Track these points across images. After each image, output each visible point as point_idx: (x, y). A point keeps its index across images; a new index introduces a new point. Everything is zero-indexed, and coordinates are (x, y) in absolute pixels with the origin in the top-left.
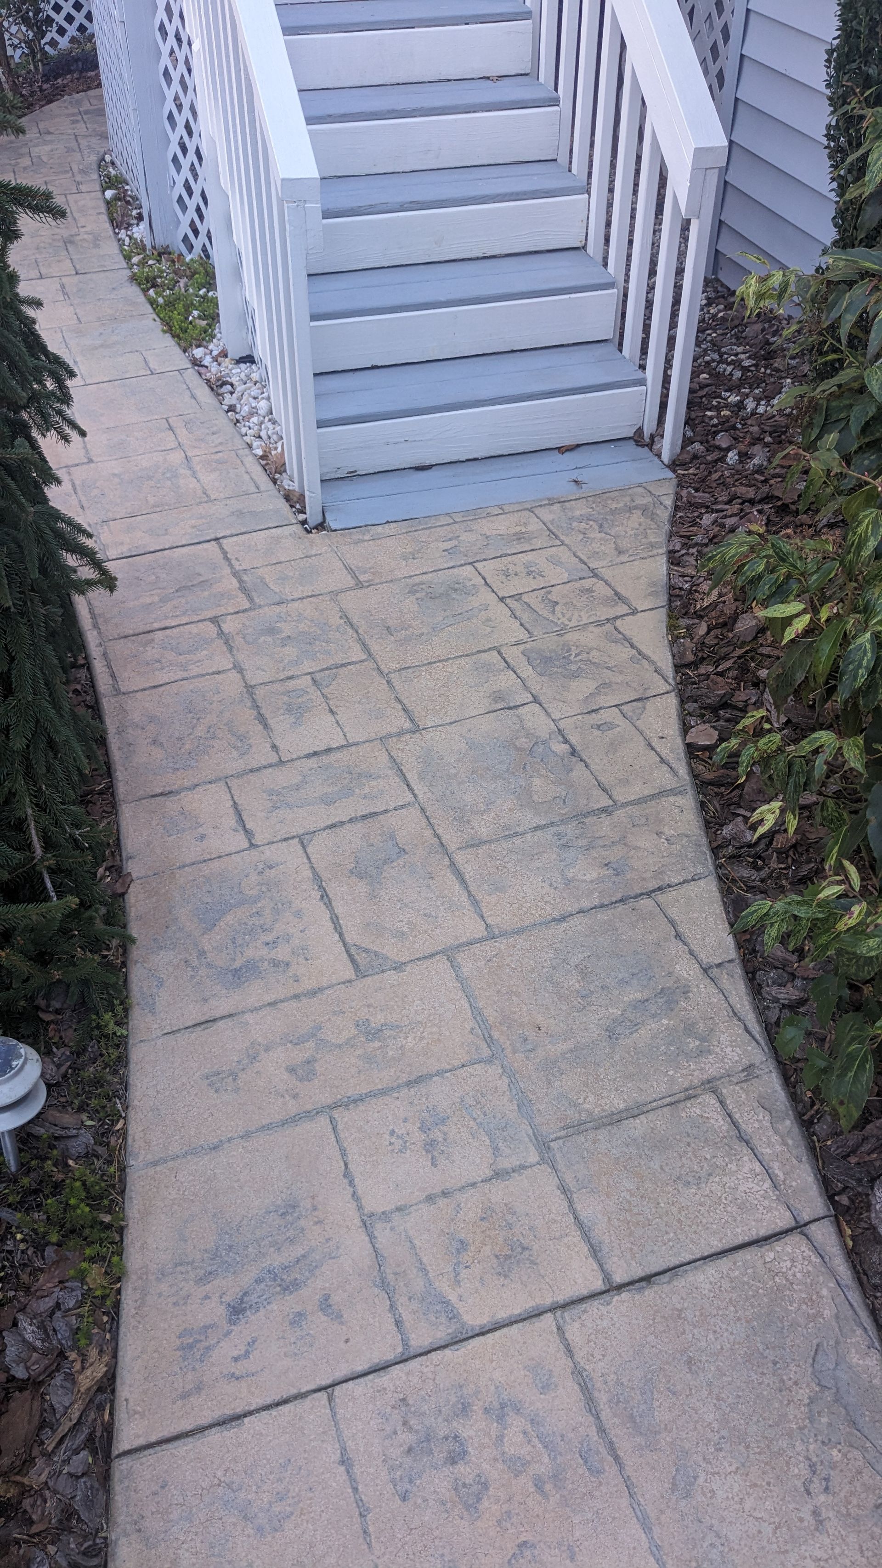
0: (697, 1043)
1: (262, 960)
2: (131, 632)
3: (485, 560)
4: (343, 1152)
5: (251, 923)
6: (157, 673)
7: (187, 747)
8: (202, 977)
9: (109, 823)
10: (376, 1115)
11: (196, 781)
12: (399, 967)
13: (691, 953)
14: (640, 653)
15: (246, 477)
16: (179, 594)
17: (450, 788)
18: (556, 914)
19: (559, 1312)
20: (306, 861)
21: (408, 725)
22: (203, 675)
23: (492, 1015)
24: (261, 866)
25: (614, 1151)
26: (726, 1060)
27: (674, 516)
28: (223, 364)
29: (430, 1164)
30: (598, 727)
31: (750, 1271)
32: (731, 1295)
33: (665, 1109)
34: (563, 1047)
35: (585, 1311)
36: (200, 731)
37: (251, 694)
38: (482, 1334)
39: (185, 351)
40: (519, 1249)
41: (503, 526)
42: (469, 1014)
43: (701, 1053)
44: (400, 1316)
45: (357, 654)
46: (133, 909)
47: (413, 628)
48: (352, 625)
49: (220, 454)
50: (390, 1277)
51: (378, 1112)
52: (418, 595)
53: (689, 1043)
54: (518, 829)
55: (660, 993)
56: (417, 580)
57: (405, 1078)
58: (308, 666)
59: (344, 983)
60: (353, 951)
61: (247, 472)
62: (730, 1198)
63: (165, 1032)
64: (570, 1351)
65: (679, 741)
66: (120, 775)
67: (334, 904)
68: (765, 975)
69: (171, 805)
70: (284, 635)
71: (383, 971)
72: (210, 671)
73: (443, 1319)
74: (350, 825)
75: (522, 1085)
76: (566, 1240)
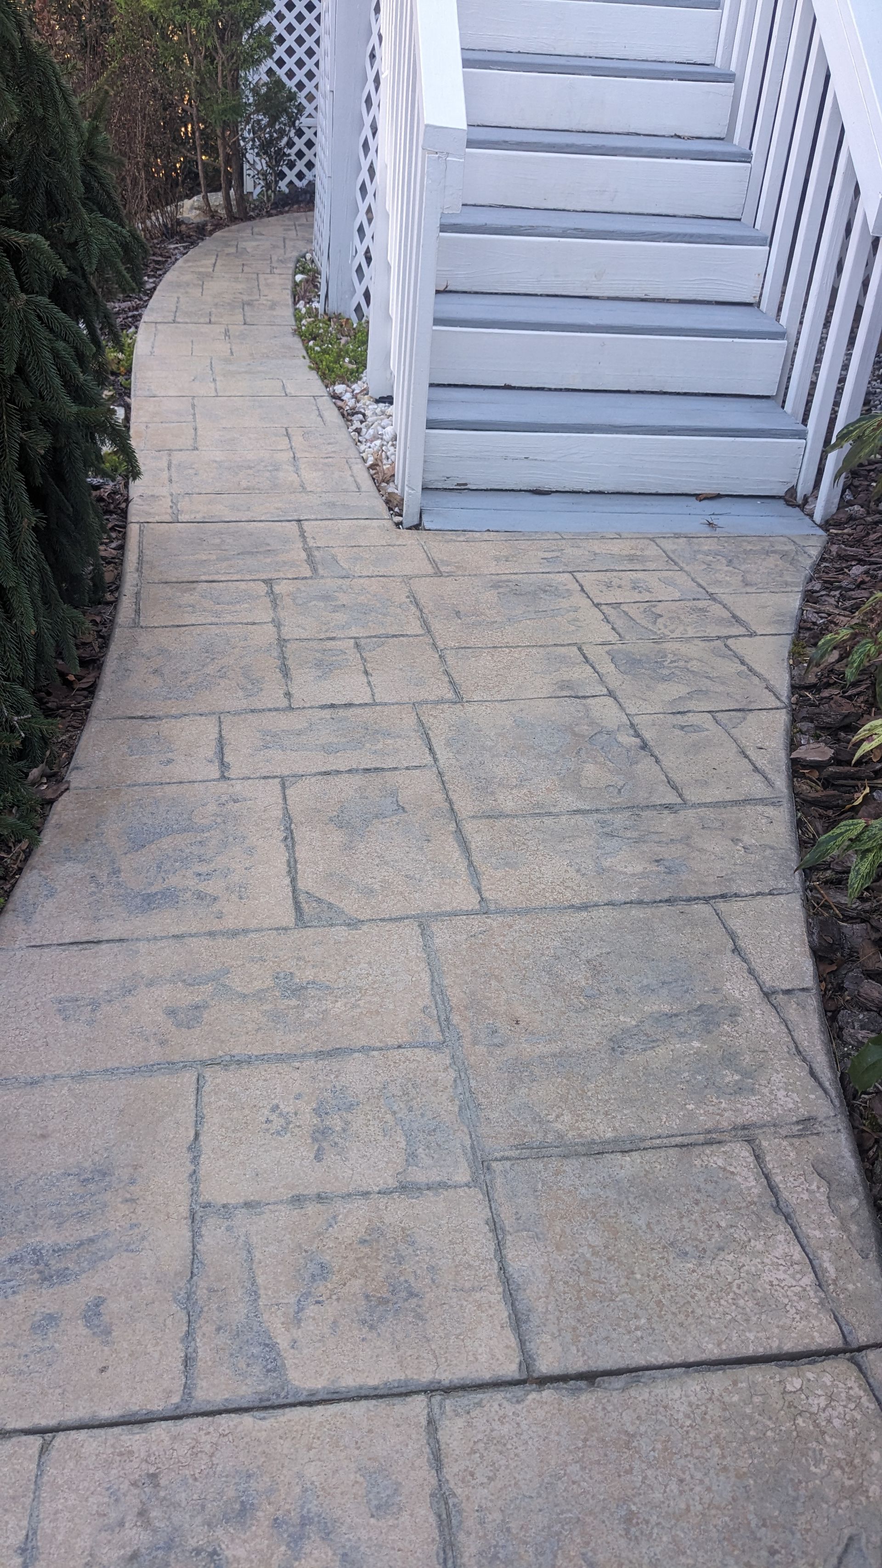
0: (737, 1077)
1: (185, 890)
2: (174, 580)
3: (587, 571)
4: (199, 1119)
5: (188, 851)
6: (186, 615)
7: (189, 680)
8: (104, 895)
9: (71, 737)
10: (260, 1083)
11: (185, 712)
12: (353, 924)
13: (751, 971)
14: (750, 670)
15: (351, 479)
16: (239, 557)
17: (480, 759)
18: (577, 901)
19: (439, 1398)
20: (281, 801)
21: (450, 695)
22: (236, 624)
23: (456, 995)
24: (224, 798)
25: (583, 1190)
26: (775, 1105)
27: (818, 565)
28: (362, 401)
29: (312, 1156)
30: (682, 728)
31: (757, 1400)
32: (719, 1430)
33: (671, 1151)
34: (543, 1049)
35: (479, 1404)
36: (210, 669)
37: (282, 647)
38: (310, 1404)
39: (327, 387)
40: (404, 1294)
41: (616, 547)
42: (427, 990)
43: (739, 1090)
44: (195, 1351)
45: (415, 627)
46: (56, 817)
47: (485, 615)
48: (417, 605)
49: (330, 460)
50: (201, 1293)
51: (265, 1080)
52: (500, 590)
53: (726, 1075)
54: (552, 809)
55: (696, 1010)
56: (504, 578)
57: (315, 1047)
58: (354, 632)
59: (277, 929)
60: (302, 898)
61: (352, 476)
62: (745, 1287)
63: (32, 944)
64: (437, 1461)
65: (782, 755)
66: (103, 695)
67: (297, 847)
68: (850, 1016)
69: (148, 728)
70: (339, 603)
71: (332, 925)
72: (245, 621)
73: (256, 1370)
74: (347, 775)
75: (473, 1083)
76: (478, 1295)
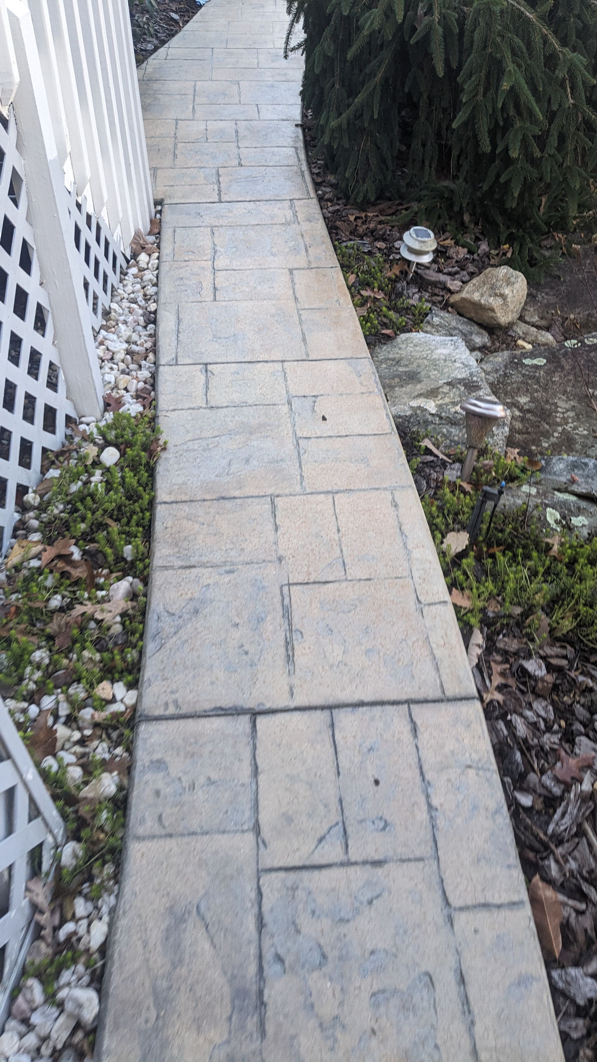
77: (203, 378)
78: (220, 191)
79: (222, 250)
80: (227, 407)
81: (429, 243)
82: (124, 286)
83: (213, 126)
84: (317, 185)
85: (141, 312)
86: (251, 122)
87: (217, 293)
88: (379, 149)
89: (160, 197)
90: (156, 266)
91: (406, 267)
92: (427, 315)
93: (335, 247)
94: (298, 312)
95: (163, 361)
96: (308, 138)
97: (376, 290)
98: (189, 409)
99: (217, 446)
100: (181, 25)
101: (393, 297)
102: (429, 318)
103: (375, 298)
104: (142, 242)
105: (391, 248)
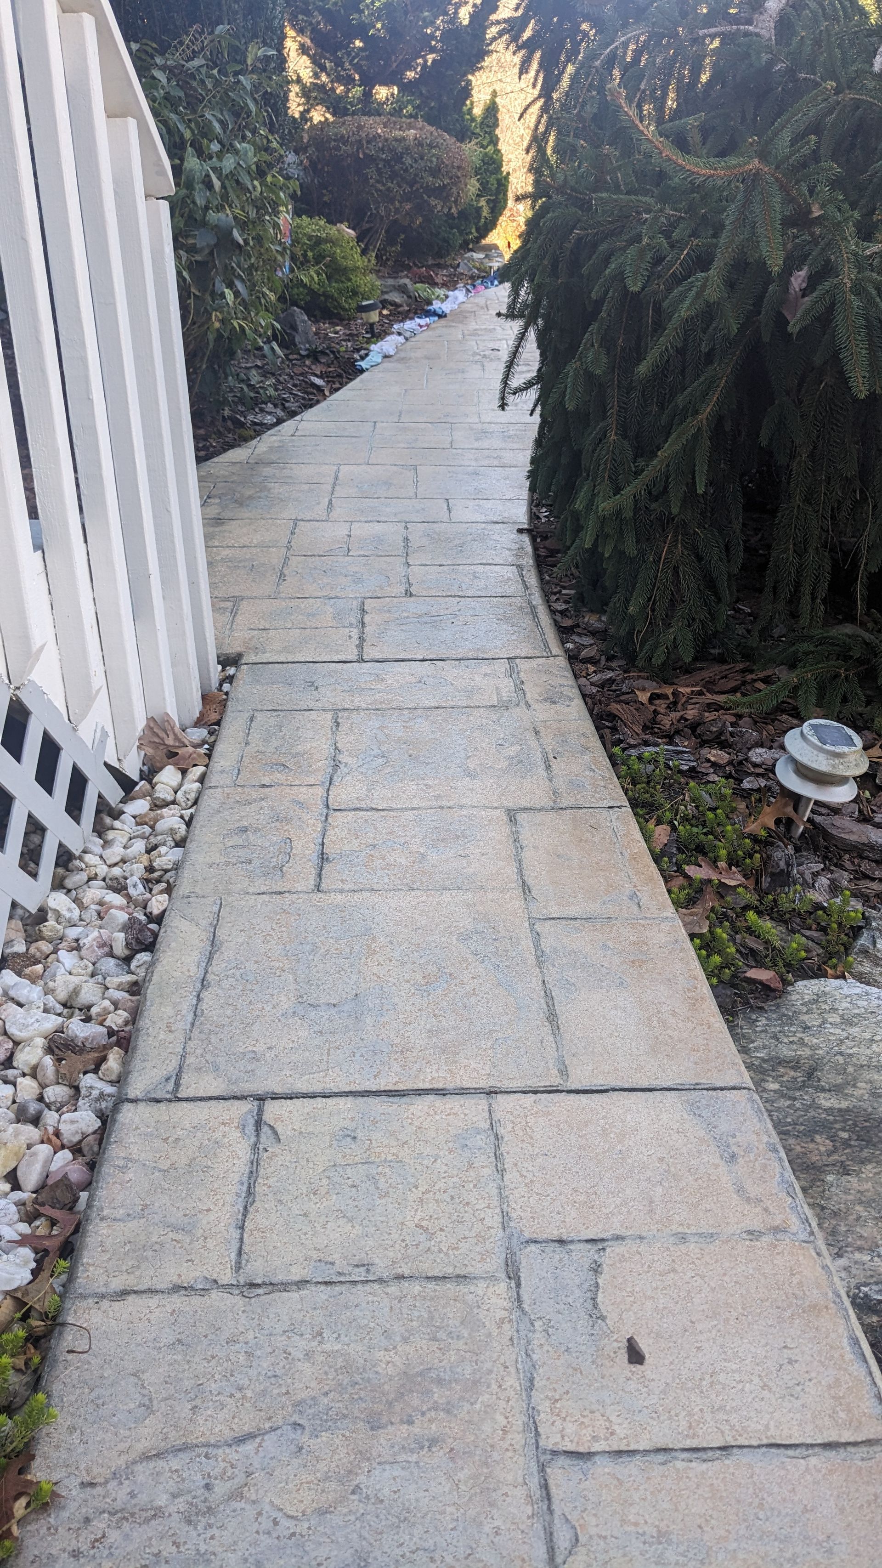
77: (243, 1151)
78: (362, 639)
79: (350, 760)
80: (302, 1284)
81: (852, 758)
82: (107, 844)
83: (360, 530)
84: (564, 633)
85: (122, 917)
86: (435, 525)
87: (327, 867)
88: (700, 559)
89: (232, 649)
90: (192, 796)
91: (789, 810)
92: (856, 931)
93: (611, 757)
94: (532, 925)
95: (136, 1087)
96: (543, 552)
97: (722, 864)
98: (177, 1288)
99: (237, 1495)
100: (327, 393)
101: (765, 882)
102: (864, 940)
103: (722, 884)
104: (170, 741)
105: (740, 763)
